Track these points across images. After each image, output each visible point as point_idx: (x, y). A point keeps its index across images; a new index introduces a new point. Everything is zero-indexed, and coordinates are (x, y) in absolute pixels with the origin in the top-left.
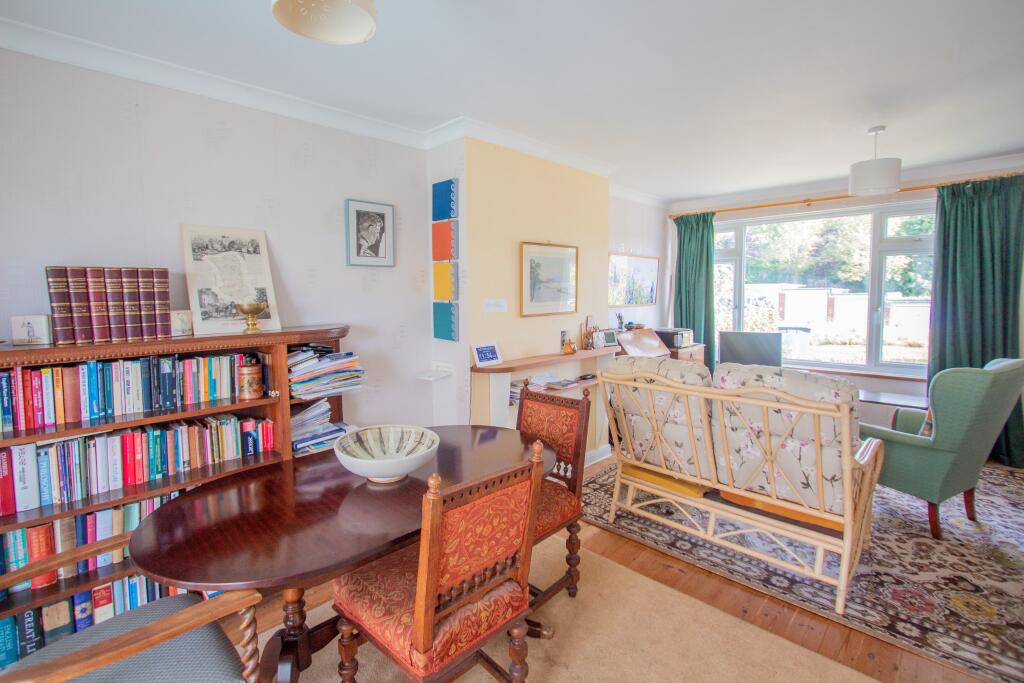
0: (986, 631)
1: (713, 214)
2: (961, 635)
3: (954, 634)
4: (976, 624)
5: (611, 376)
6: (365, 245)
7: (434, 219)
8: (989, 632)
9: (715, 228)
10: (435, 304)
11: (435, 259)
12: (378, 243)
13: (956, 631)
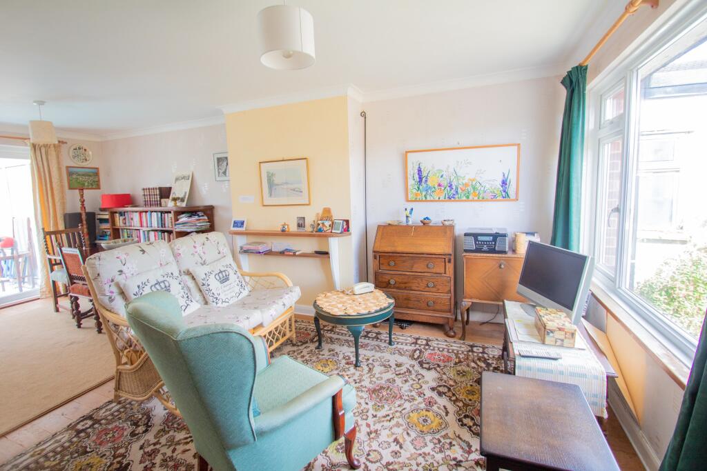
0: (59, 463)
2: (64, 448)
3: (67, 444)
4: (68, 461)
8: (57, 464)
13: (69, 447)
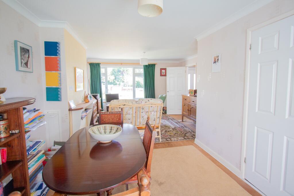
1: (100, 64)
5: (114, 105)
6: (24, 62)
7: (46, 55)
9: (101, 67)
10: (47, 88)
11: (46, 70)
12: (27, 61)
